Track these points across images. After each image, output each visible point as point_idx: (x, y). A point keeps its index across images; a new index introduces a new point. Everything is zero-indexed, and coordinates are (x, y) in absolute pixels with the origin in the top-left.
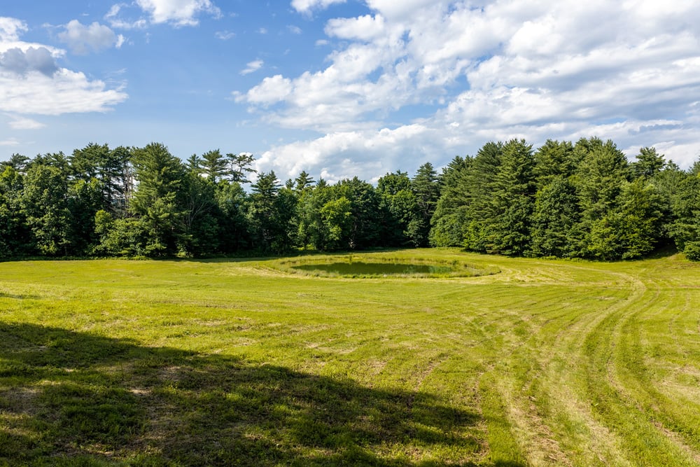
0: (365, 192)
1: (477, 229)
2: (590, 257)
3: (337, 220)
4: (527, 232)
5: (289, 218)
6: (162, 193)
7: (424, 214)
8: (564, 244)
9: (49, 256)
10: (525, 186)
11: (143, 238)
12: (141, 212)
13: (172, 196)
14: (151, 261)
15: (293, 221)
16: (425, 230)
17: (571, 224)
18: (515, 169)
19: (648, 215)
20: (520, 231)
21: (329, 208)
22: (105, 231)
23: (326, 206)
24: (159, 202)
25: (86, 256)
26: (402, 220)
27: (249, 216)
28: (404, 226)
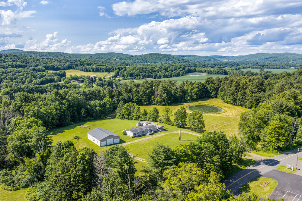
0: (202, 85)
1: (227, 98)
2: (246, 107)
3: (195, 94)
4: (236, 101)
5: (186, 95)
6: (164, 93)
7: (216, 90)
8: (242, 104)
9: (145, 105)
10: (237, 90)
11: (161, 102)
12: (160, 97)
13: (166, 94)
14: (162, 106)
15: (187, 95)
16: (216, 94)
17: (244, 100)
18: (235, 86)
19: (257, 101)
20: (235, 101)
21: (194, 91)
22: (154, 100)
23: (193, 90)
24: (163, 95)
25: (151, 105)
26: (211, 92)
27: (178, 95)
28: (211, 93)
